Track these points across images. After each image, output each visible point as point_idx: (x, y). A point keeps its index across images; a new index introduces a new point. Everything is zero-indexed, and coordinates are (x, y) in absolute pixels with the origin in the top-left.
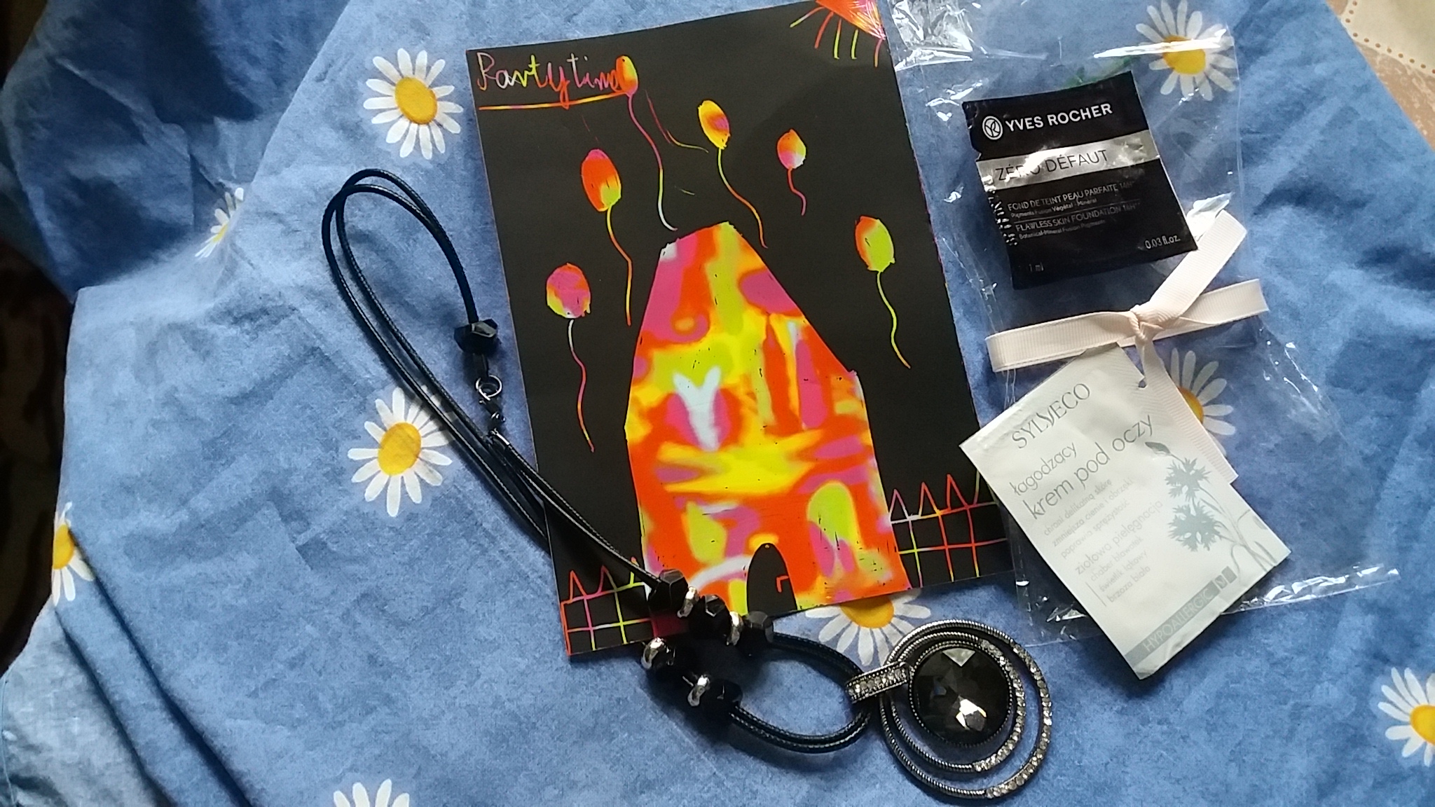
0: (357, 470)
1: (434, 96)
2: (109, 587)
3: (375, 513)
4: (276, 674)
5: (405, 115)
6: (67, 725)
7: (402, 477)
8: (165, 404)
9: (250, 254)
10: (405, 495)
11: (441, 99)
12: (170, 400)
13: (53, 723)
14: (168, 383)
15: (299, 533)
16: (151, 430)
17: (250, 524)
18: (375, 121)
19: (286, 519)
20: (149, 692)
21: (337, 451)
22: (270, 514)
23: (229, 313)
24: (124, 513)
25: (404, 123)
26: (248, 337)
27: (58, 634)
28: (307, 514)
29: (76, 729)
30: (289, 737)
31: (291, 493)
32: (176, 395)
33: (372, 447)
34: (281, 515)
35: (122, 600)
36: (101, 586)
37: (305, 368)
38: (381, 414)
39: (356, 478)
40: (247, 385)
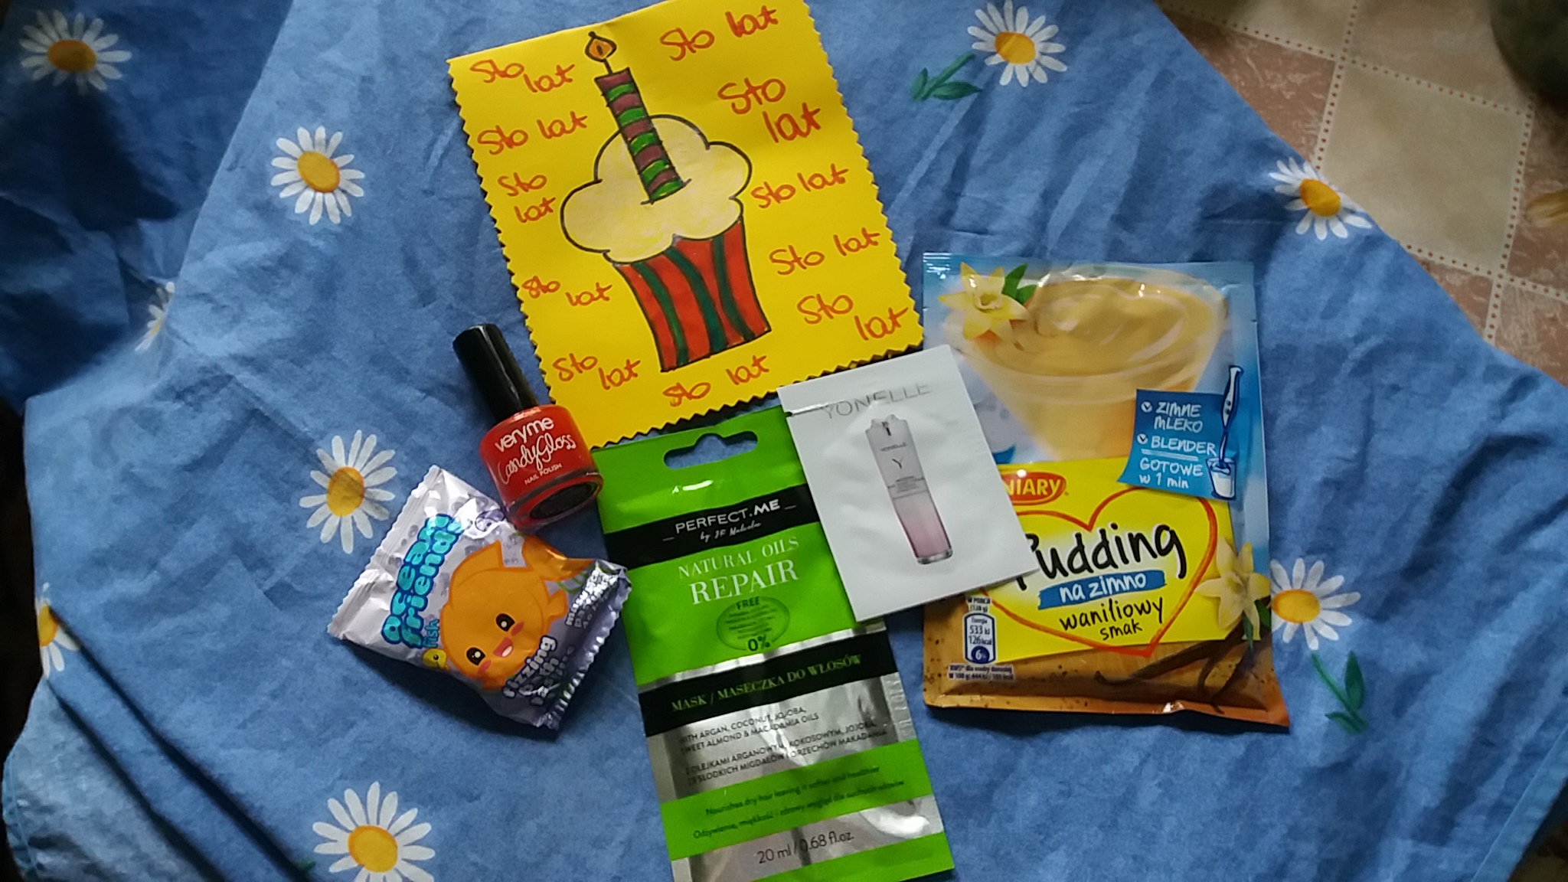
0: (310, 516)
1: (336, 167)
2: (94, 650)
3: (332, 552)
4: (261, 706)
5: (310, 185)
6: (75, 784)
7: (352, 517)
8: (124, 480)
9: (186, 333)
10: (357, 533)
11: (343, 168)
12: (127, 476)
13: (62, 784)
14: (123, 462)
15: (265, 579)
16: (114, 506)
17: (218, 577)
18: (283, 195)
19: (251, 568)
20: (145, 740)
21: (289, 502)
22: (236, 564)
23: (171, 388)
24: (100, 584)
25: (309, 194)
26: (191, 408)
27: (54, 705)
28: (270, 561)
29: (84, 786)
30: (279, 759)
31: (252, 546)
32: (133, 470)
33: (322, 493)
34: (245, 566)
35: (108, 660)
36: (88, 655)
37: (249, 430)
38: (323, 462)
39: (310, 524)
40: (197, 452)
